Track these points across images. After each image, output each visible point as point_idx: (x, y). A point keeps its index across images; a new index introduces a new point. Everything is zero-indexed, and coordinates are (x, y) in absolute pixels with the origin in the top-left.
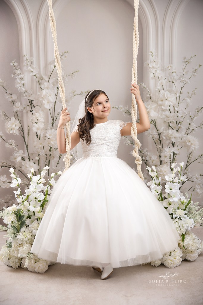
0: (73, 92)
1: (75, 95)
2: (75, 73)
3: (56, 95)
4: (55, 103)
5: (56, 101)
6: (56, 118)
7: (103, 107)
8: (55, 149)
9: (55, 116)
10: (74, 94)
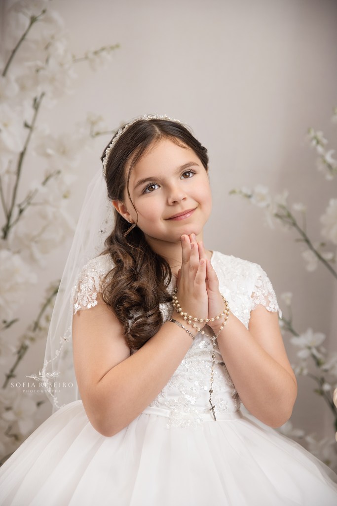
0: (93, 123)
1: (98, 134)
2: (104, 54)
3: (26, 126)
4: (22, 155)
5: (25, 149)
6: (21, 211)
7: (167, 204)
8: (5, 322)
9: (18, 201)
10: (96, 129)
